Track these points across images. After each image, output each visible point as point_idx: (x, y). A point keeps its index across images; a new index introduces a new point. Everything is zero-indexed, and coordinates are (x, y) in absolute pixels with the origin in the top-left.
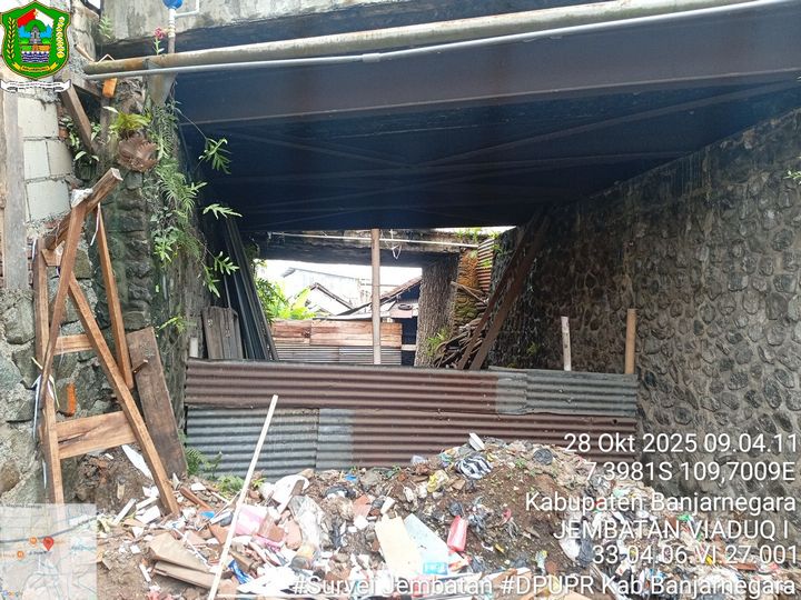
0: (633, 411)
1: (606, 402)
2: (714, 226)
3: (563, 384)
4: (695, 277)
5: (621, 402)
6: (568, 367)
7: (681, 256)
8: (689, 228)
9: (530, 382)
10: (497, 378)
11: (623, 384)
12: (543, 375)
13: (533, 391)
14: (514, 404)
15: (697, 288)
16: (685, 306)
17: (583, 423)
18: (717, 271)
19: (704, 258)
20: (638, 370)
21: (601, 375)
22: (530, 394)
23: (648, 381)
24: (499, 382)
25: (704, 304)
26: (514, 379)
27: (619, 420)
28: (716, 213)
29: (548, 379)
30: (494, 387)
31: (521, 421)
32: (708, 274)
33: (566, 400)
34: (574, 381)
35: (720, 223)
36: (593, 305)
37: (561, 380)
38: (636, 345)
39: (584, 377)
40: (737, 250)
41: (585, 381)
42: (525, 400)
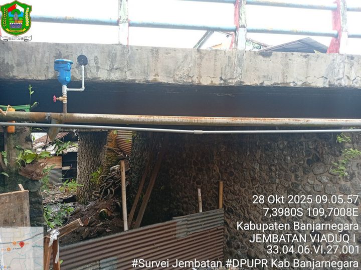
0: (222, 223)
1: (214, 222)
2: (261, 156)
3: (200, 218)
4: (252, 174)
5: (219, 221)
6: (201, 211)
7: (245, 164)
8: (248, 153)
9: (188, 221)
10: (176, 223)
11: (220, 213)
12: (193, 216)
13: (190, 224)
14: (183, 232)
15: (254, 179)
16: (247, 184)
17: (207, 233)
19: (257, 167)
20: (224, 206)
21: (212, 211)
22: (188, 226)
23: (229, 211)
24: (177, 224)
25: (257, 185)
26: (183, 221)
27: (218, 228)
28: (262, 151)
29: (195, 218)
30: (175, 227)
31: (186, 239)
33: (201, 225)
34: (203, 216)
36: (197, 174)
39: (207, 213)
40: (273, 168)
41: (207, 215)
42: (187, 230)
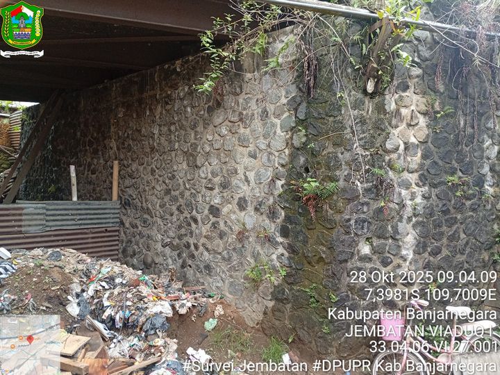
0: (117, 223)
1: (101, 219)
2: (161, 113)
3: (71, 209)
4: (151, 142)
5: (110, 218)
6: (75, 199)
7: (143, 130)
8: (148, 114)
9: (47, 210)
10: (22, 209)
11: (111, 207)
12: (57, 204)
13: (50, 215)
14: (36, 225)
15: (152, 149)
16: (146, 159)
17: (86, 233)
18: (163, 139)
19: (156, 132)
20: (120, 198)
21: (97, 202)
22: (48, 218)
23: (126, 204)
24: (24, 211)
25: (156, 158)
26: (36, 208)
27: (108, 229)
28: (162, 106)
29: (61, 207)
30: (20, 215)
31: (42, 236)
32: (158, 141)
33: (74, 220)
34: (79, 207)
35: (164, 112)
36: (92, 159)
37: (70, 207)
38: (119, 183)
39: (86, 204)
40: (173, 128)
41: (87, 207)
42: (44, 222)
